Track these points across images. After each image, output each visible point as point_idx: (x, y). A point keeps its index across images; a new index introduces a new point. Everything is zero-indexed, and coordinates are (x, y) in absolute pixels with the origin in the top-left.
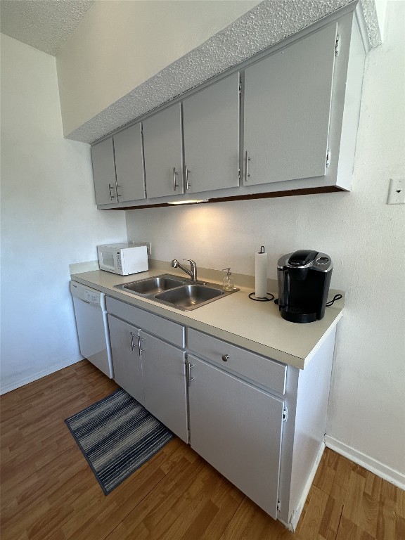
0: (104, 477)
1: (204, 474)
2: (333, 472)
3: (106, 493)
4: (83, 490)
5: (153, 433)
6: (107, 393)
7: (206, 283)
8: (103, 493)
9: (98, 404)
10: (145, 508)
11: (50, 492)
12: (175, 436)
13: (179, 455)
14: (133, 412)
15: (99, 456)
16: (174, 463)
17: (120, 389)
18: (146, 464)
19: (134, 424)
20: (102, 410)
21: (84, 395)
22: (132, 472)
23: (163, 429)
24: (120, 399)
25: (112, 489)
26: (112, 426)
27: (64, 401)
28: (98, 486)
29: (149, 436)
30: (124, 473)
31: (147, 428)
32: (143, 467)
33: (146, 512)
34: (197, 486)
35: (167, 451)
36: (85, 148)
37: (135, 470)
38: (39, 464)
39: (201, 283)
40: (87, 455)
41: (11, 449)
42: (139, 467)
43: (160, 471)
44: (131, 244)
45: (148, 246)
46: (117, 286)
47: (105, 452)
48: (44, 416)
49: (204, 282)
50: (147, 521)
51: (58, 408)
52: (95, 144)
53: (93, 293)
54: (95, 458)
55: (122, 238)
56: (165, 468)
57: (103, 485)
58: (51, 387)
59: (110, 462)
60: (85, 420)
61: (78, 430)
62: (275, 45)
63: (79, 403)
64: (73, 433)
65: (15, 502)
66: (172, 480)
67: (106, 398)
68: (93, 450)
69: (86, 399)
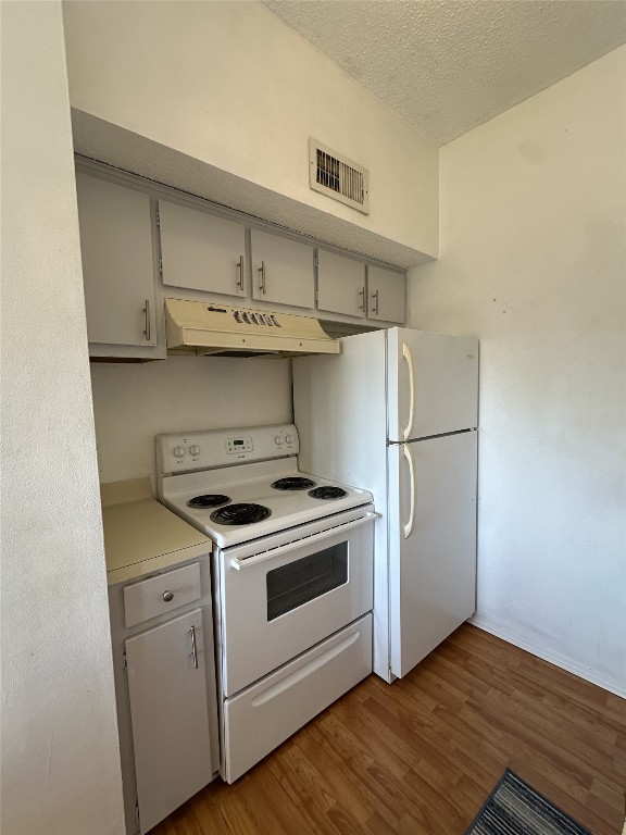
11: (384, 811)
21: (586, 782)
27: (550, 746)
38: (423, 766)
41: (436, 711)
48: (501, 725)
51: (528, 741)
58: (563, 700)
61: (497, 811)
63: (560, 780)
69: (579, 793)
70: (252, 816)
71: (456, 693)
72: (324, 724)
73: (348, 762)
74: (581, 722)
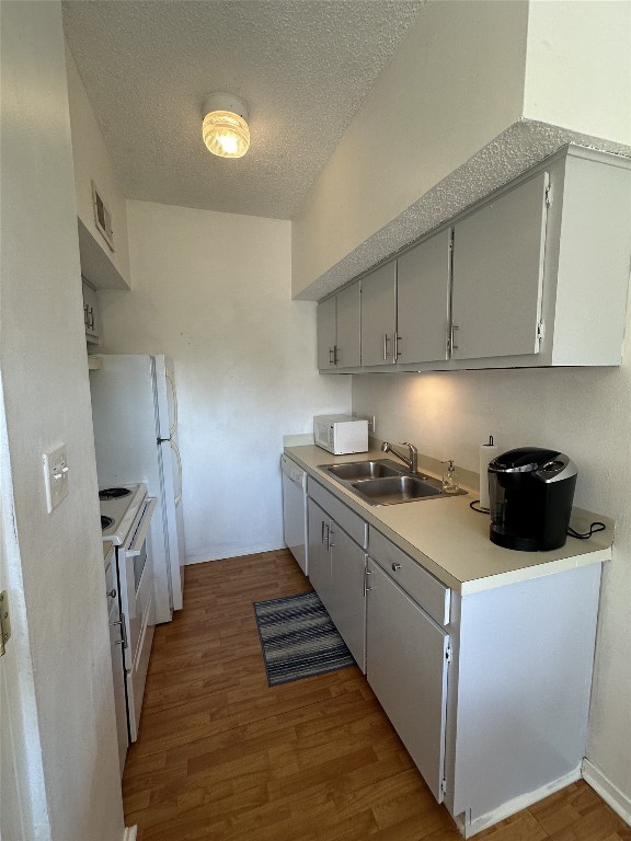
0: (273, 669)
1: (375, 719)
2: (575, 815)
3: (270, 685)
4: (252, 672)
5: (334, 649)
6: (300, 590)
7: (428, 478)
8: (267, 684)
9: (287, 599)
10: (301, 716)
11: (225, 660)
12: (355, 664)
13: (352, 685)
14: (321, 620)
15: (274, 649)
16: (345, 690)
17: (313, 591)
18: (316, 677)
19: (316, 632)
20: (289, 606)
21: (277, 585)
22: (299, 678)
23: (344, 651)
24: (310, 602)
25: (276, 684)
26: (294, 625)
27: (259, 585)
28: (264, 674)
29: (329, 651)
30: (291, 676)
31: (328, 642)
32: (313, 678)
33: (299, 720)
34: (364, 725)
35: (342, 675)
36: (312, 306)
37: (303, 677)
38: (223, 633)
39: (420, 476)
40: (264, 643)
41: (207, 611)
42: (308, 676)
43: (327, 691)
44: (355, 417)
45: (370, 421)
46: (320, 467)
47: (280, 647)
48: (238, 593)
49: (425, 476)
50: (299, 728)
51: (251, 589)
52: (322, 301)
53: (297, 471)
54: (270, 649)
55: (346, 408)
56: (334, 690)
57: (269, 676)
58: (250, 567)
59: (282, 659)
60: (270, 610)
61: (262, 617)
62: (484, 198)
63: (270, 592)
64: (258, 617)
65: (200, 655)
66: (336, 706)
67: (296, 596)
68: (270, 641)
69: (278, 590)
70: (165, 735)
71: (208, 597)
72: (153, 670)
73: (189, 665)
74: (260, 570)
